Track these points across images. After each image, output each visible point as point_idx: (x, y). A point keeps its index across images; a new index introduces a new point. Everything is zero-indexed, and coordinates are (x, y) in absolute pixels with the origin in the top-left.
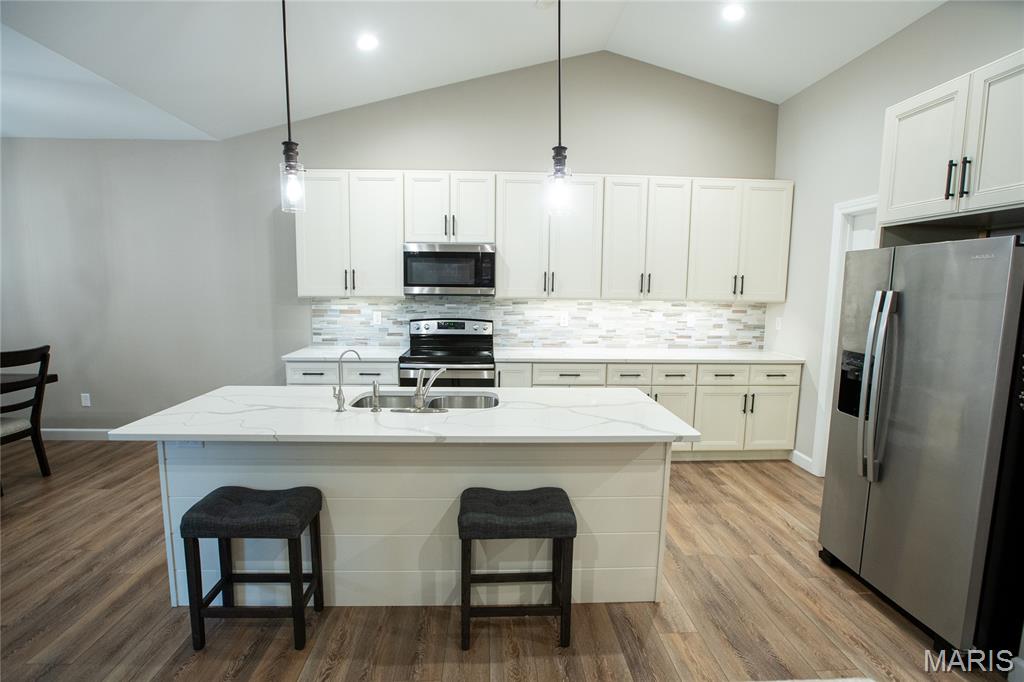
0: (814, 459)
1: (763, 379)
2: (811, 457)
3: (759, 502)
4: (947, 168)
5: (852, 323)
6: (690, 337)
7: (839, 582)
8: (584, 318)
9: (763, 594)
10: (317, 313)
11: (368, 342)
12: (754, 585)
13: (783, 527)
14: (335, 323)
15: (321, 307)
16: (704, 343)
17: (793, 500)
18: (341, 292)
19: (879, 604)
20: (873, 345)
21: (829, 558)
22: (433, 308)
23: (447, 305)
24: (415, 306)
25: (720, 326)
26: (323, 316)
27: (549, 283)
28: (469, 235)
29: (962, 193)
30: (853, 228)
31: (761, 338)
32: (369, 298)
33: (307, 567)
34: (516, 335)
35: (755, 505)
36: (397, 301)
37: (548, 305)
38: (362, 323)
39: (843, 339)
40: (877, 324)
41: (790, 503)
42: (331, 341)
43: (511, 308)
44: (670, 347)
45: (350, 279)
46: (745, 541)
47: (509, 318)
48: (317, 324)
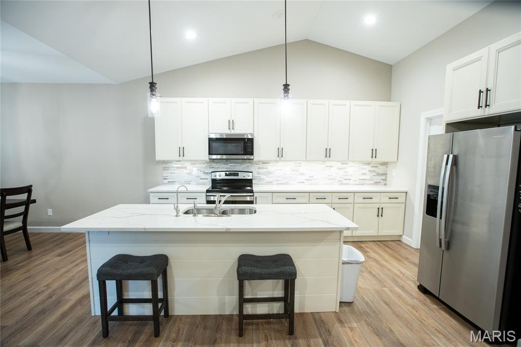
0: (414, 239)
1: (387, 200)
2: (412, 239)
3: (386, 261)
4: (478, 93)
5: (432, 170)
6: (350, 180)
7: (428, 301)
8: (297, 171)
9: (390, 307)
10: (165, 169)
11: (191, 182)
12: (386, 303)
13: (399, 274)
14: (174, 173)
15: (167, 165)
16: (357, 182)
17: (404, 260)
18: (178, 158)
19: (449, 312)
20: (443, 181)
21: (423, 289)
22: (223, 166)
23: (230, 164)
24: (214, 165)
25: (365, 174)
26: (168, 170)
27: (280, 153)
28: (241, 130)
29: (486, 106)
30: (430, 125)
31: (385, 180)
32: (191, 161)
33: (160, 295)
34: (264, 179)
35: (384, 263)
36: (205, 162)
37: (280, 164)
38: (187, 173)
39: (428, 179)
40: (445, 172)
41: (402, 262)
42: (172, 182)
43: (261, 166)
44: (340, 184)
45: (182, 152)
46: (381, 281)
47: (261, 171)
48: (165, 174)
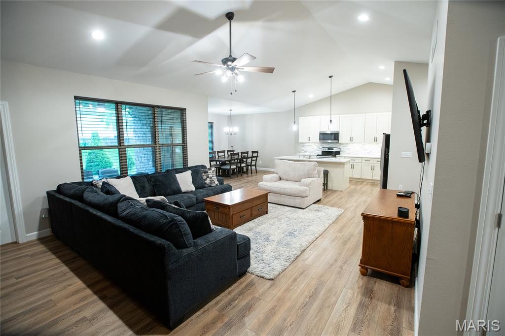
8: (363, 148)
10: (303, 146)
14: (306, 148)
18: (307, 141)
22: (327, 145)
23: (329, 144)
24: (323, 145)
27: (351, 139)
32: (313, 143)
34: (346, 151)
36: (319, 143)
37: (352, 144)
42: (306, 152)
43: (344, 145)
45: (309, 139)
47: (345, 148)
48: (303, 148)
